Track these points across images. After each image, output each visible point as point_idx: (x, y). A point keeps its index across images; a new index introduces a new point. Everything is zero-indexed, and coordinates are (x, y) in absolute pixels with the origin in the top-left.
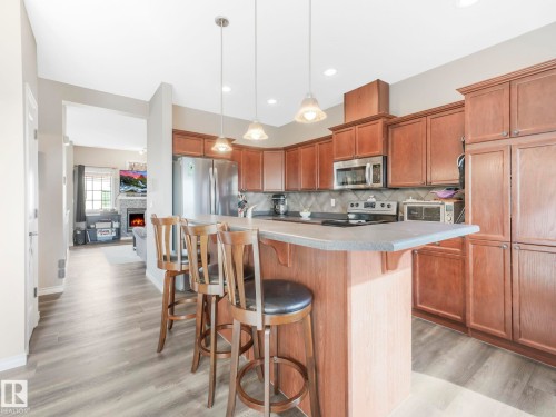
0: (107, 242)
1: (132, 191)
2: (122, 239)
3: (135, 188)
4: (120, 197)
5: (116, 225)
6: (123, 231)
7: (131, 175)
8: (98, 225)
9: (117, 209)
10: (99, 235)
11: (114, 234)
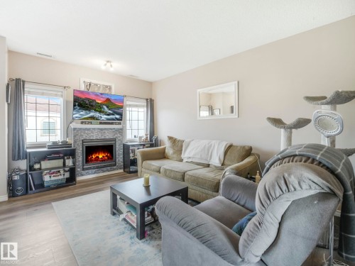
0: (59, 186)
1: (92, 118)
2: (79, 179)
3: (97, 115)
4: (73, 125)
5: (69, 162)
6: (78, 170)
7: (92, 97)
8: (46, 164)
9: (70, 140)
10: (47, 178)
11: (67, 175)
